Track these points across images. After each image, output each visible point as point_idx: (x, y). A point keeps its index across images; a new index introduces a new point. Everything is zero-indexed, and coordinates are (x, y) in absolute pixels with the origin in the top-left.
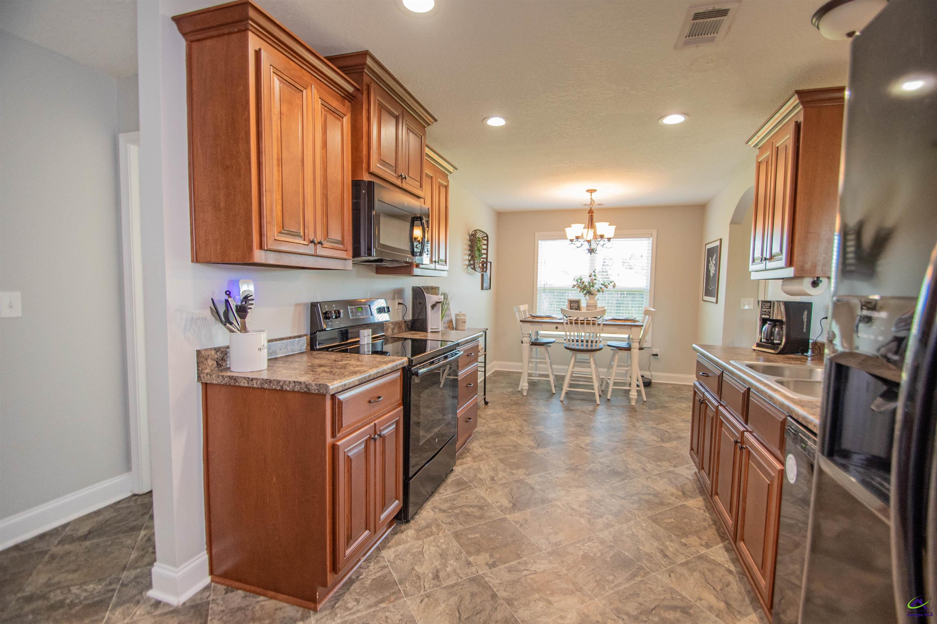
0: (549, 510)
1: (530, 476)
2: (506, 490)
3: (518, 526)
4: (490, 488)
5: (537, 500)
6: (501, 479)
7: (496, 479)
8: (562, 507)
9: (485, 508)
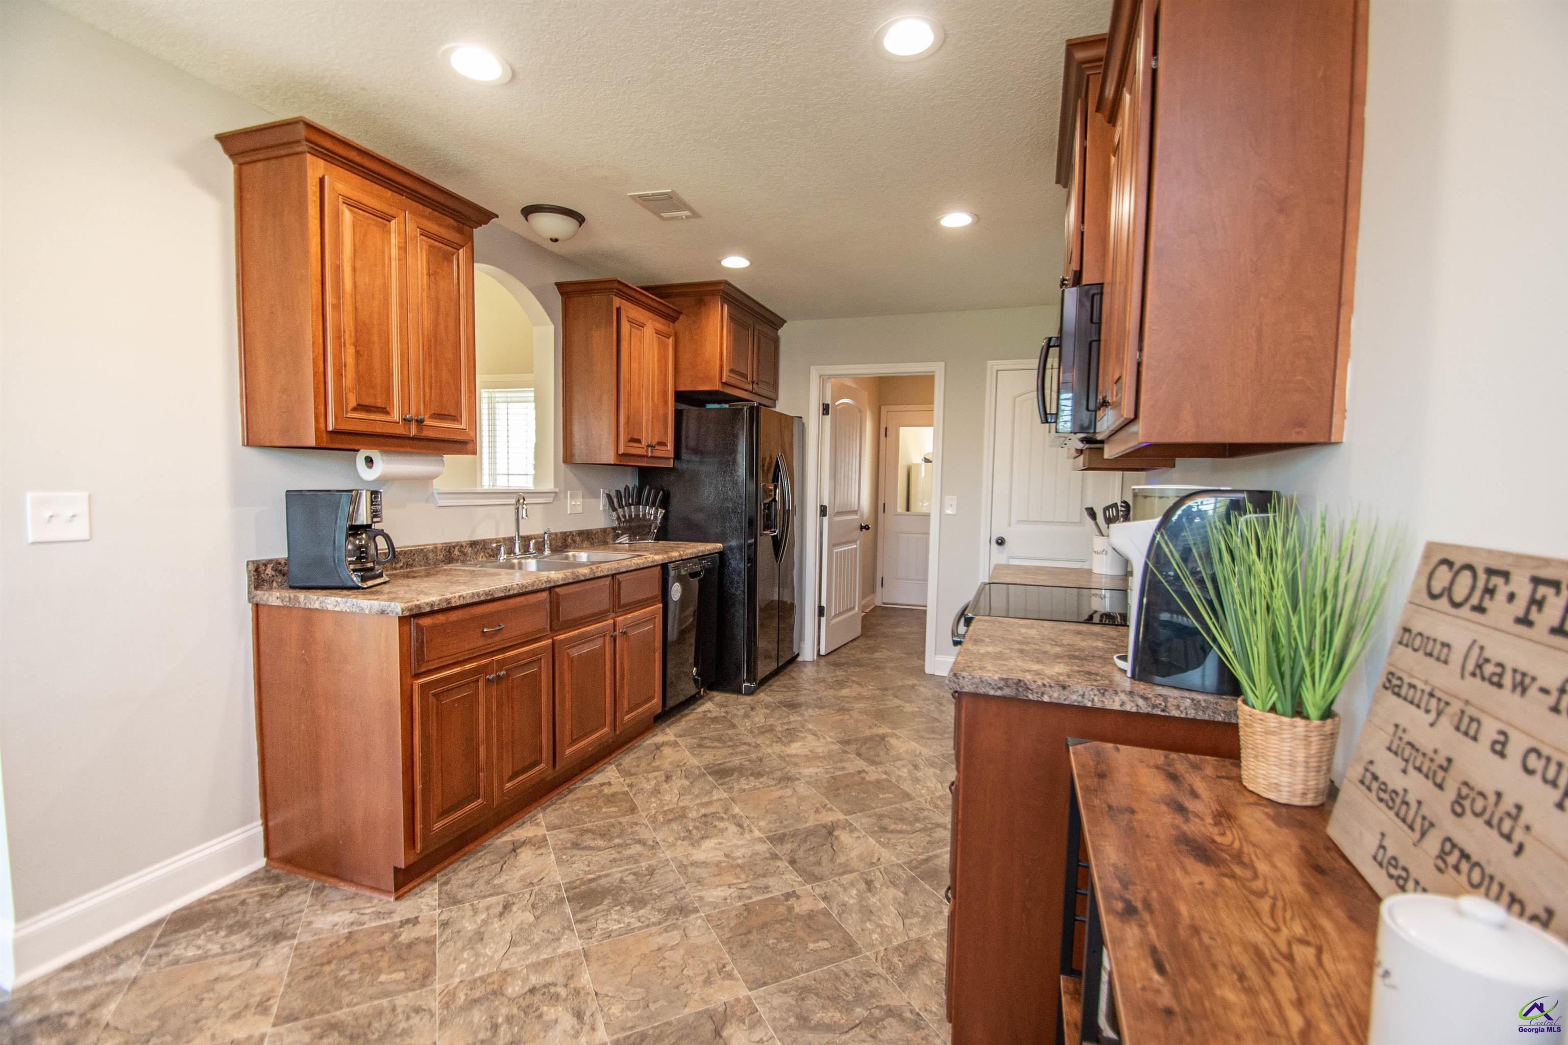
2: (842, 859)
6: (852, 884)
7: (862, 886)
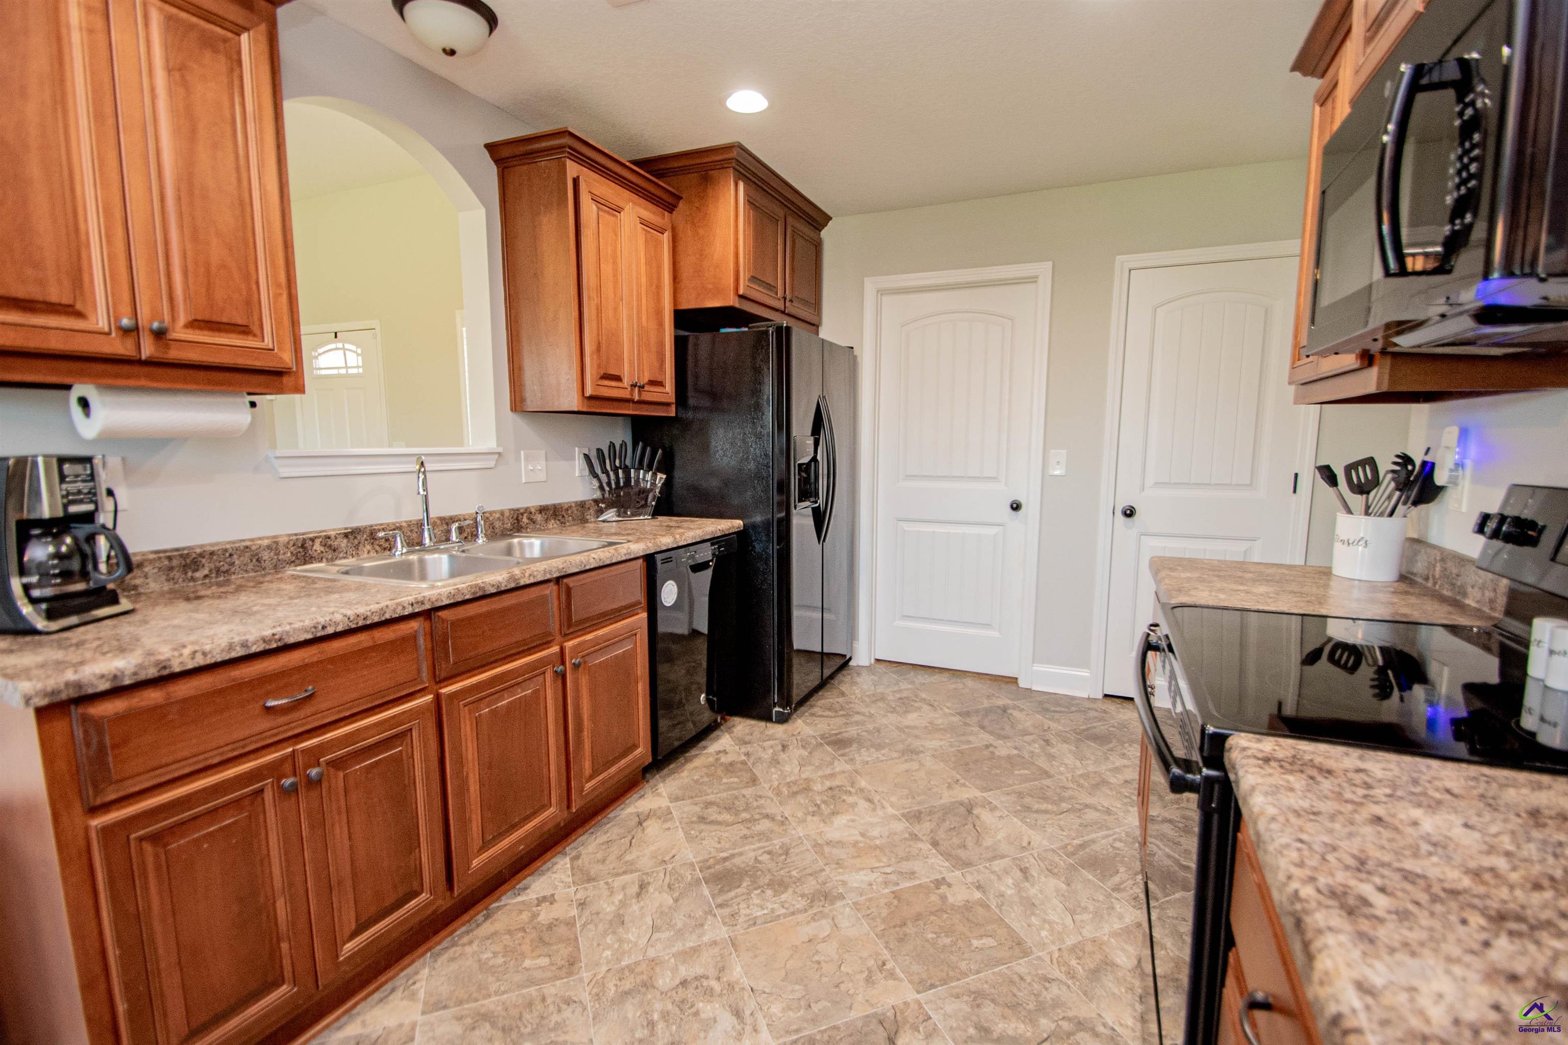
0: (910, 800)
1: (939, 877)
3: (962, 781)
4: (1023, 848)
5: (928, 818)
8: (887, 805)
9: (1019, 808)
